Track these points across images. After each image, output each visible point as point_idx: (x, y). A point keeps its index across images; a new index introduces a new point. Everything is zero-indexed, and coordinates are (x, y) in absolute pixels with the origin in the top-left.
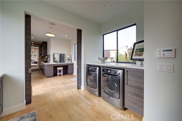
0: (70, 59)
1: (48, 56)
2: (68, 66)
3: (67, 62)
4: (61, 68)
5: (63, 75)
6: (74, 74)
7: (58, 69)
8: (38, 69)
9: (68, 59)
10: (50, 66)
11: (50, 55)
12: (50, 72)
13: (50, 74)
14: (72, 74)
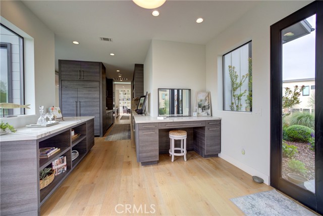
0: (206, 104)
1: (145, 96)
2: (202, 128)
3: (198, 115)
4: (182, 136)
5: (187, 160)
6: (221, 155)
7: (174, 136)
8: (129, 124)
9: (200, 106)
10: (149, 129)
11: (149, 95)
12: (150, 148)
13: (149, 154)
14: (217, 156)
